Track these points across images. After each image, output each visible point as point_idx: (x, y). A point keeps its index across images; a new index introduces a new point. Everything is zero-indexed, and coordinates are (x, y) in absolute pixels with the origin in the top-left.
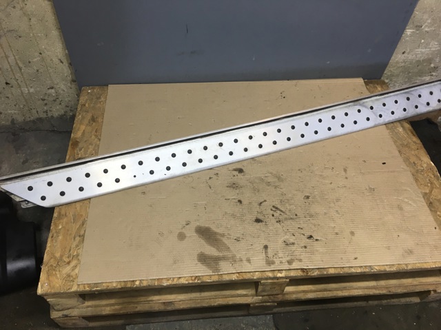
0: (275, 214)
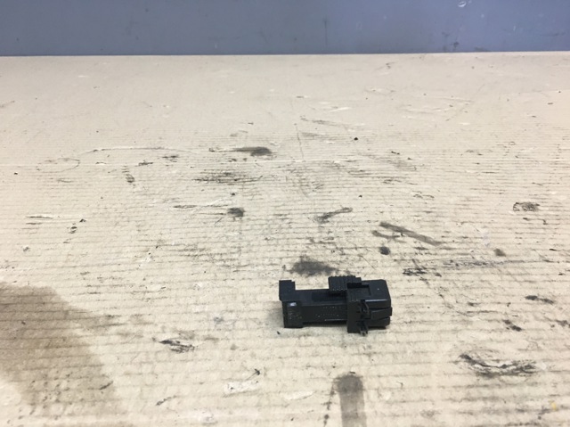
0: (392, 245)
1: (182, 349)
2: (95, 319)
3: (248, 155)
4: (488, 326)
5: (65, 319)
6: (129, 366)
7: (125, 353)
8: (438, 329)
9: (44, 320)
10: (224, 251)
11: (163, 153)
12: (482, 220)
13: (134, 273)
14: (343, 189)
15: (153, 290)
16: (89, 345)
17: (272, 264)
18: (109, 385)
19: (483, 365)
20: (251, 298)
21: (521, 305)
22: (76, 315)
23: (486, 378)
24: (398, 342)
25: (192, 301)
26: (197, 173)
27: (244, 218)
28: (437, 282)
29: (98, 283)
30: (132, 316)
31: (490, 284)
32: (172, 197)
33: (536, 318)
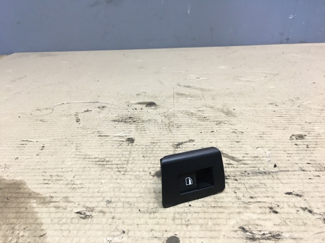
1: (86, 217)
2: (44, 198)
3: (144, 106)
4: (259, 211)
5: (29, 198)
6: (56, 225)
7: (56, 218)
8: (230, 211)
9: (18, 198)
10: (120, 162)
11: (98, 105)
12: (269, 146)
13: (69, 173)
14: (192, 128)
15: (77, 183)
16: (37, 213)
17: (144, 171)
18: (44, 235)
19: (251, 233)
20: (129, 190)
21: (281, 198)
22: (35, 195)
23: (251, 240)
24: (205, 218)
25: (96, 190)
26: (114, 117)
27: (134, 144)
28: (234, 184)
29: (49, 178)
30: (63, 197)
31: (265, 185)
32: (98, 130)
33: (289, 206)
